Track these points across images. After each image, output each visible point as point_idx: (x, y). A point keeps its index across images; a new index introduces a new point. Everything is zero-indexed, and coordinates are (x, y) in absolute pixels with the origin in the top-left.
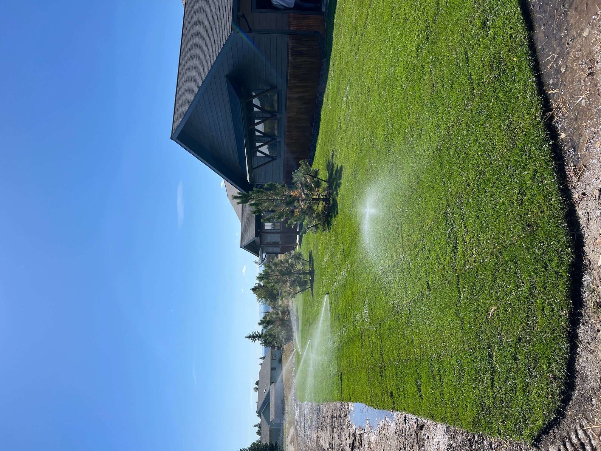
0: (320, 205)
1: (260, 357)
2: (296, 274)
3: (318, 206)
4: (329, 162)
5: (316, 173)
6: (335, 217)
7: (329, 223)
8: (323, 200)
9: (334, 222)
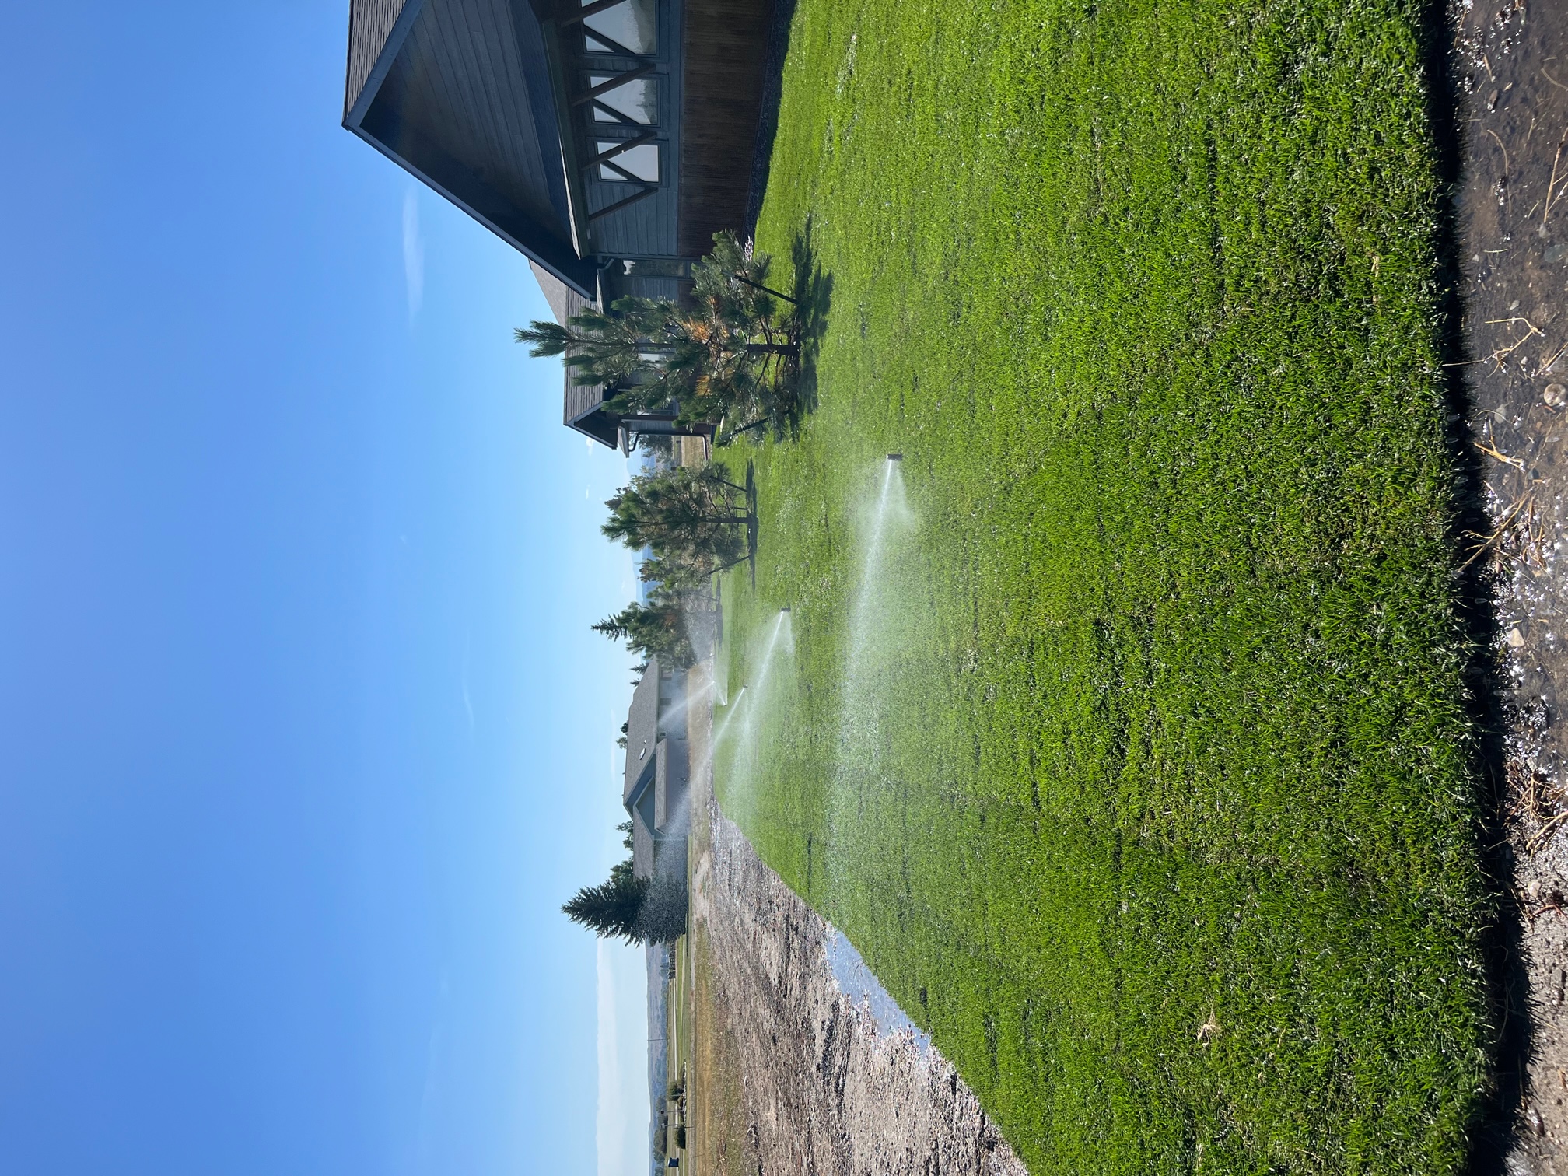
0: (772, 367)
1: (633, 667)
2: (711, 521)
3: (765, 366)
4: (800, 241)
5: (761, 271)
6: (810, 412)
7: (795, 421)
8: (781, 350)
9: (806, 422)
